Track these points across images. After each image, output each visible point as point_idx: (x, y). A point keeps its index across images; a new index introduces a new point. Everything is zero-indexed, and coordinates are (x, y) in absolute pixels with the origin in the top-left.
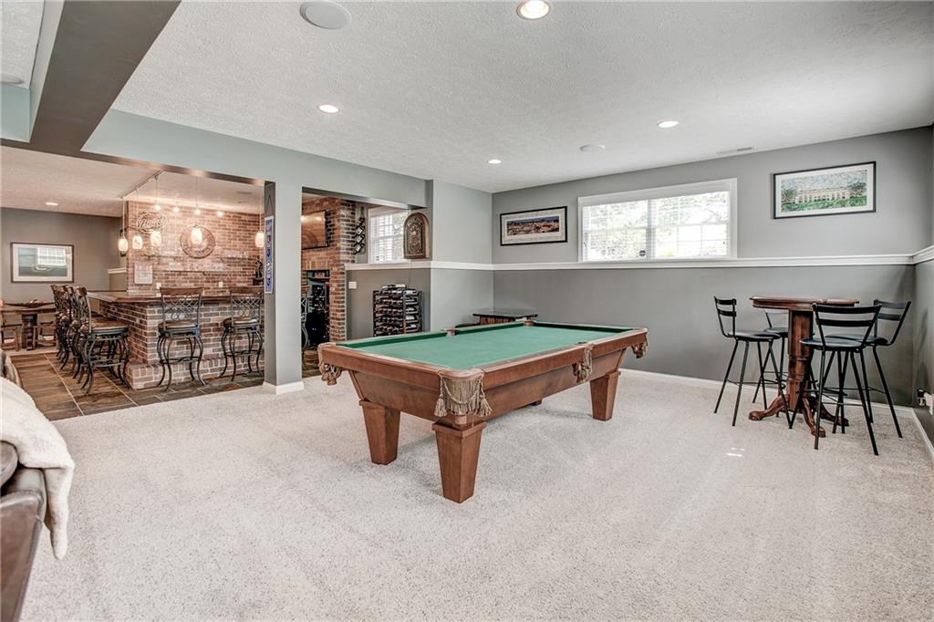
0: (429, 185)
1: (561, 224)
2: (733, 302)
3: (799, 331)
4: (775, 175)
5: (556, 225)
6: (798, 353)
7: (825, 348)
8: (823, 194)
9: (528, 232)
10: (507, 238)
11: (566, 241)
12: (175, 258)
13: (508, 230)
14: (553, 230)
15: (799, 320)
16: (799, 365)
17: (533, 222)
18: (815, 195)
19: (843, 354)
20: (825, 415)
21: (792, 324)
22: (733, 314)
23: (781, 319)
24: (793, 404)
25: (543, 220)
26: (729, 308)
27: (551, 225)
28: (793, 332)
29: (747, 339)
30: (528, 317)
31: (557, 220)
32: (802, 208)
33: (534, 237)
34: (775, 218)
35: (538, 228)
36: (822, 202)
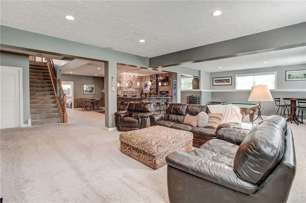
0: (200, 71)
1: (230, 81)
2: (280, 99)
3: (293, 104)
4: (286, 71)
5: (229, 81)
6: (293, 109)
7: (299, 107)
8: (298, 76)
9: (221, 82)
10: (215, 84)
11: (232, 85)
12: (125, 88)
13: (215, 82)
14: (228, 82)
15: (293, 102)
16: (293, 111)
17: (222, 80)
18: (296, 76)
19: (303, 108)
20: (299, 121)
21: (292, 103)
22: (279, 101)
23: (289, 102)
24: (292, 119)
25: (225, 80)
26: (279, 100)
27: (228, 81)
28: (292, 105)
29: (282, 106)
30: (223, 103)
31: (229, 80)
32: (293, 79)
33: (222, 84)
34: (286, 81)
35: (224, 82)
36: (297, 77)
